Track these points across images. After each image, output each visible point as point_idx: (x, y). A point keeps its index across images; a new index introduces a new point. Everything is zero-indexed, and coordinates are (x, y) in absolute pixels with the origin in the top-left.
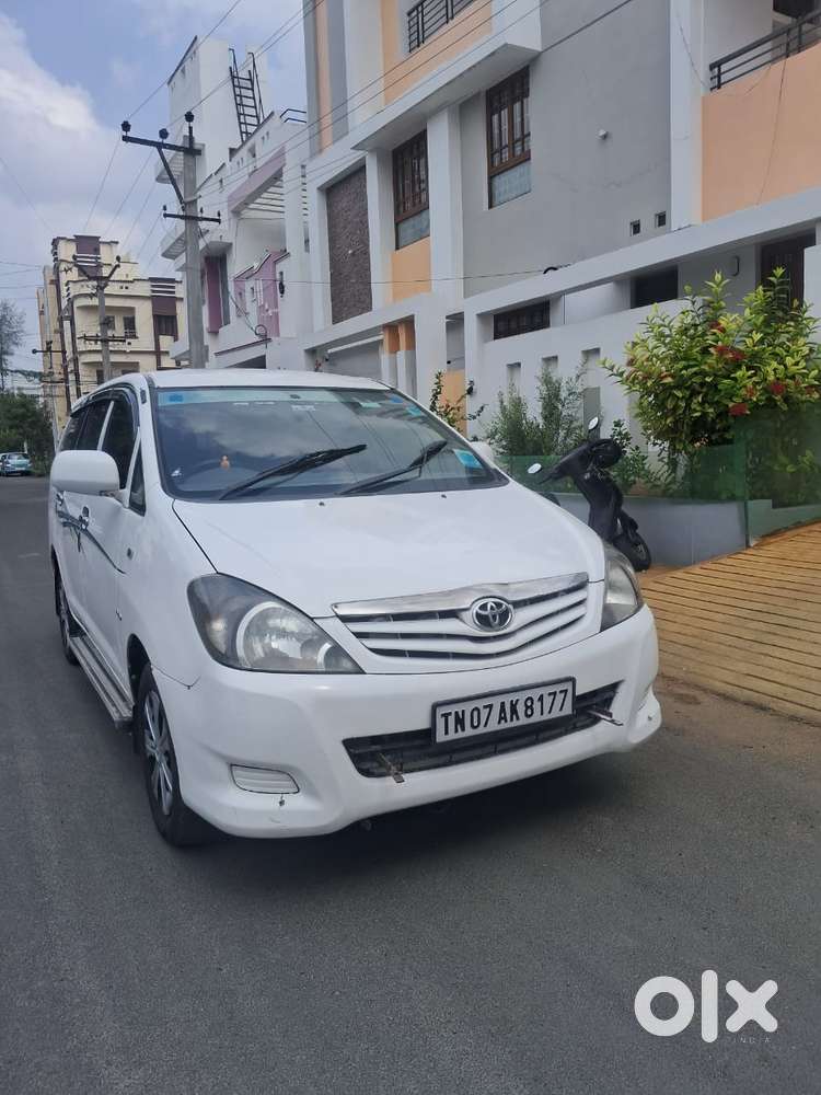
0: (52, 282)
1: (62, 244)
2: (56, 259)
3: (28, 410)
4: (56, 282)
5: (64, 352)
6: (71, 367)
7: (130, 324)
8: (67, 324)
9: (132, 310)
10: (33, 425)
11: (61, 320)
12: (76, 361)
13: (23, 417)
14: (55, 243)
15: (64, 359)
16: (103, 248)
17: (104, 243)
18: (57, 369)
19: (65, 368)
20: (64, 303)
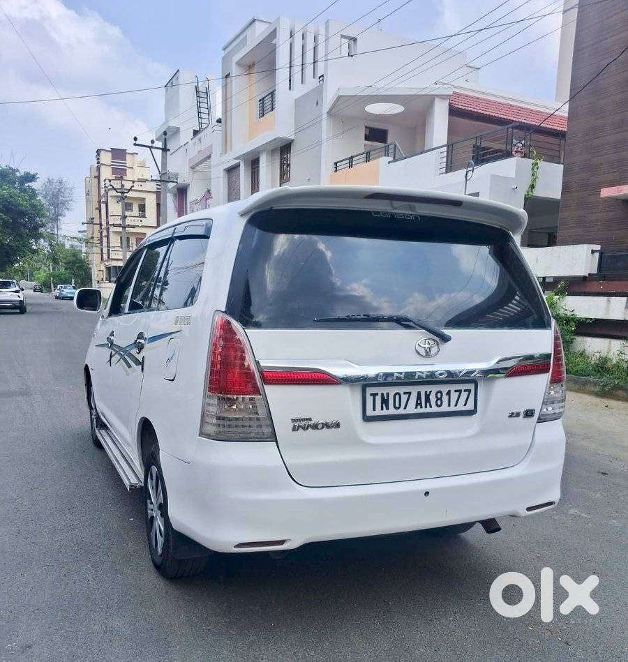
0: (95, 177)
1: (102, 153)
2: (98, 163)
3: (77, 258)
4: (98, 177)
5: (101, 225)
6: (104, 233)
7: (142, 208)
8: (103, 206)
9: (144, 199)
10: (80, 268)
11: (100, 202)
12: (108, 230)
13: (74, 263)
14: (98, 152)
15: (101, 228)
16: (128, 157)
17: (129, 153)
18: (97, 235)
19: (101, 233)
20: (102, 191)
